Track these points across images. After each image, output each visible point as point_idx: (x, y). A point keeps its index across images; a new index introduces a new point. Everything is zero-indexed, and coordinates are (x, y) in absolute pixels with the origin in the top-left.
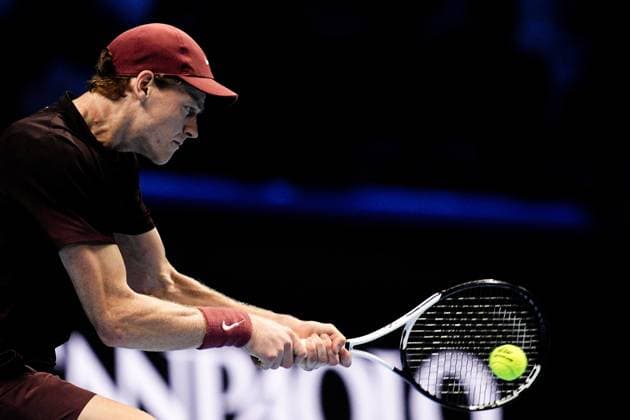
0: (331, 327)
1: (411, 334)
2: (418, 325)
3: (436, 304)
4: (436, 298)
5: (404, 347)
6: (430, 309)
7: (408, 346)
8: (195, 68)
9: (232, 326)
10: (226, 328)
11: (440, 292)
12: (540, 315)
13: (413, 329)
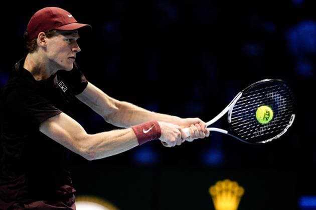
0: (197, 119)
1: (232, 114)
2: (235, 109)
3: (241, 97)
4: (240, 95)
5: (230, 122)
6: (239, 100)
7: (232, 120)
8: (61, 22)
9: (148, 130)
10: (145, 132)
11: (241, 91)
12: (289, 90)
13: (233, 111)
